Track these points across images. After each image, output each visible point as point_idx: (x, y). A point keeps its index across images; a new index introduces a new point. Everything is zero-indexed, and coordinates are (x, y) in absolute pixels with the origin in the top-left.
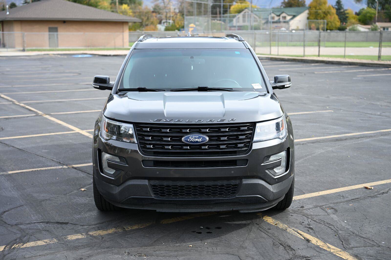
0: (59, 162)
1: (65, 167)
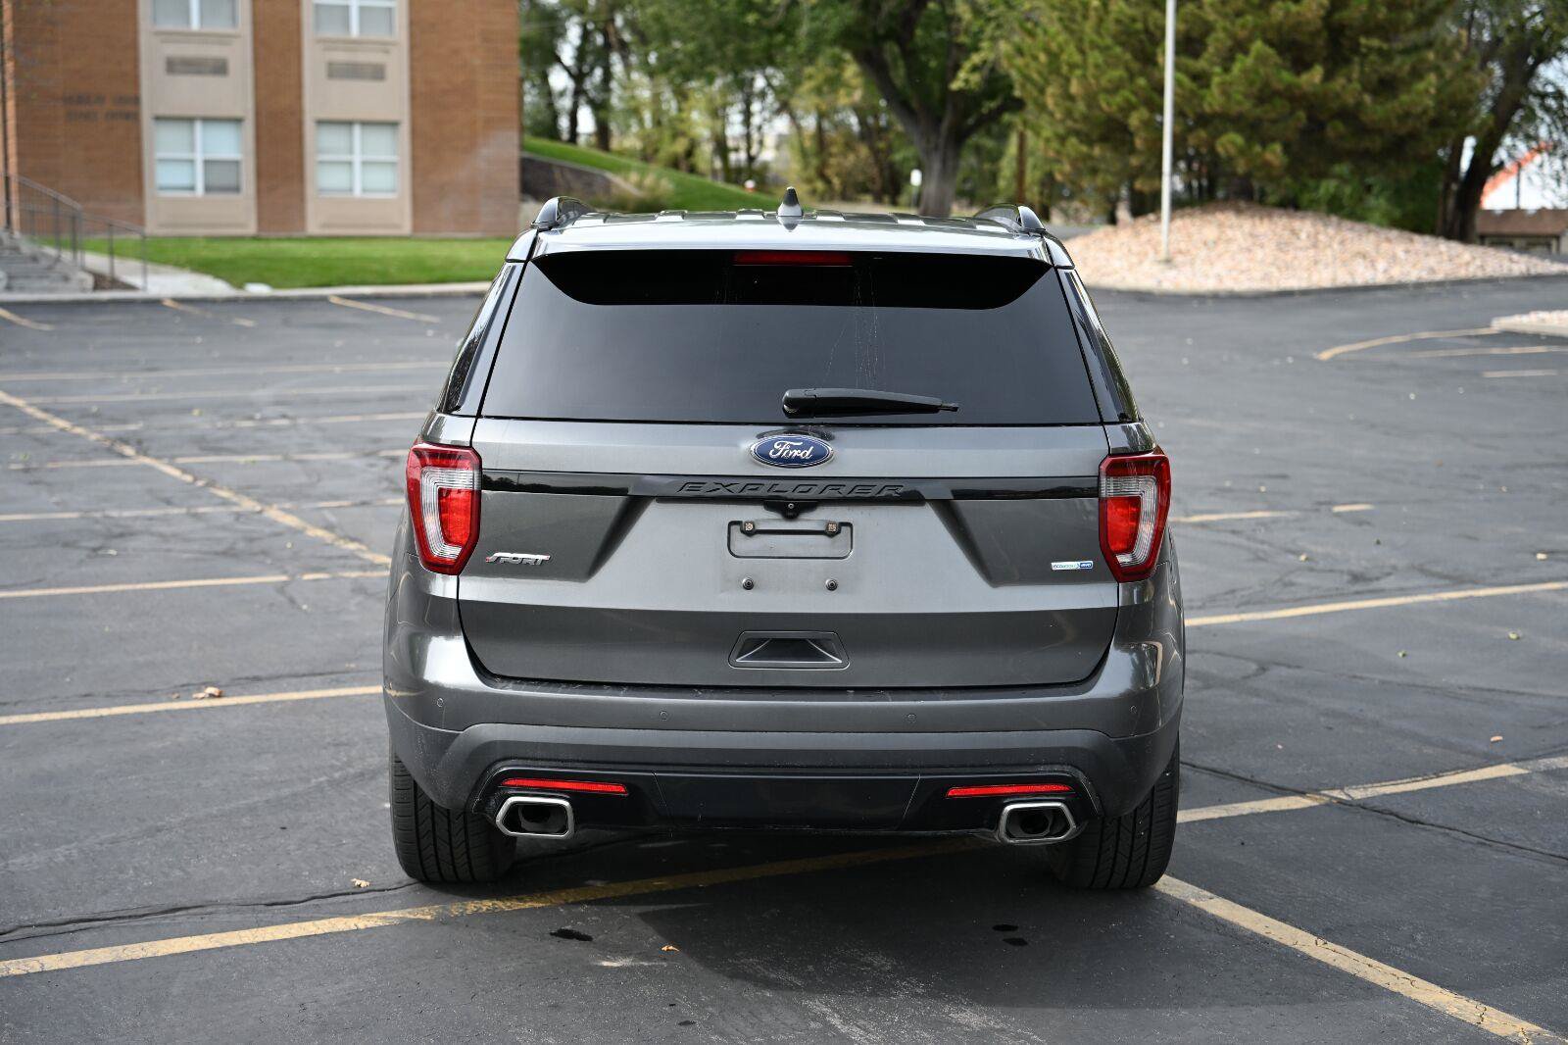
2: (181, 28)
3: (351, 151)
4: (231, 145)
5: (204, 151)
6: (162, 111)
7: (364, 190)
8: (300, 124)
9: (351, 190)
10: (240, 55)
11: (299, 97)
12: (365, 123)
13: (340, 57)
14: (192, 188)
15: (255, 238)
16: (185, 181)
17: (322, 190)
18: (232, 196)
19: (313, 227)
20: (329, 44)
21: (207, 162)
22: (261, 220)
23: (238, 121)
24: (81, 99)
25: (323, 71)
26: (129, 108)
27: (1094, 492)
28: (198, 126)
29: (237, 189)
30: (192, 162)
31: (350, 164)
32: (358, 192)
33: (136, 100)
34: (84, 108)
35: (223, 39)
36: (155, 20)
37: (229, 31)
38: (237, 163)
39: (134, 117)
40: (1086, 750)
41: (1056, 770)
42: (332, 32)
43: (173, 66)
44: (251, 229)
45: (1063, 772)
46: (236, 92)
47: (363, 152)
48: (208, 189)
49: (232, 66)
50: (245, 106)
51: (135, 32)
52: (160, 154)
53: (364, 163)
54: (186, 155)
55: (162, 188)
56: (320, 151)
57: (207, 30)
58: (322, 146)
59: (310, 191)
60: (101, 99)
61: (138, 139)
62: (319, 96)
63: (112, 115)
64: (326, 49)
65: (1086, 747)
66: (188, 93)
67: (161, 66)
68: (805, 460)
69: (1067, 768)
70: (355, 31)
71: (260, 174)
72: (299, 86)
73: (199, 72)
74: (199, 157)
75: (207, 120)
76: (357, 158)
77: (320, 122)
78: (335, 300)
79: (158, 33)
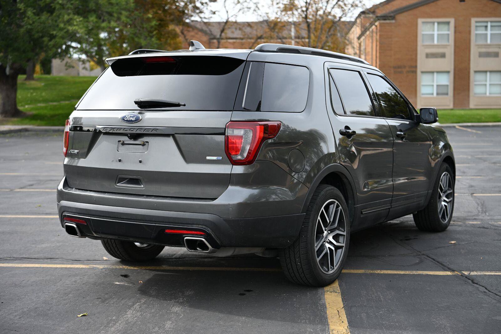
0: (474, 283)
1: (466, 273)
2: (432, 44)
3: (486, 81)
4: (446, 80)
5: (437, 82)
6: (424, 70)
7: (490, 94)
8: (469, 72)
9: (486, 94)
10: (450, 52)
11: (469, 64)
12: (491, 72)
13: (483, 50)
14: (433, 94)
15: (452, 109)
16: (431, 92)
17: (475, 94)
18: (445, 96)
19: (472, 106)
20: (479, 46)
21: (438, 86)
22: (454, 104)
23: (448, 72)
24: (399, 67)
25: (477, 55)
26: (414, 69)
27: (223, 134)
28: (435, 74)
29: (447, 94)
30: (433, 86)
31: (486, 85)
32: (488, 94)
33: (416, 67)
34: (399, 70)
35: (445, 46)
36: (423, 41)
37: (447, 43)
38: (447, 86)
39: (415, 72)
40: (210, 221)
41: (200, 227)
42: (481, 42)
43: (428, 56)
44: (451, 106)
45: (199, 227)
46: (448, 63)
47: (490, 81)
48: (438, 94)
49: (447, 55)
50: (451, 68)
51: (416, 46)
52: (423, 83)
53: (490, 85)
54: (431, 84)
55: (423, 94)
56: (475, 81)
57: (439, 44)
58: (476, 80)
59: (471, 94)
60: (405, 67)
61: (416, 79)
62: (476, 63)
63: (408, 72)
64: (478, 48)
65: (212, 220)
66: (433, 63)
67: (424, 56)
68: (133, 121)
69: (204, 227)
70: (489, 42)
71: (455, 89)
72: (469, 60)
73: (436, 57)
74: (435, 84)
75: (438, 72)
76: (488, 83)
77: (476, 72)
78: (457, 127)
79: (423, 46)
